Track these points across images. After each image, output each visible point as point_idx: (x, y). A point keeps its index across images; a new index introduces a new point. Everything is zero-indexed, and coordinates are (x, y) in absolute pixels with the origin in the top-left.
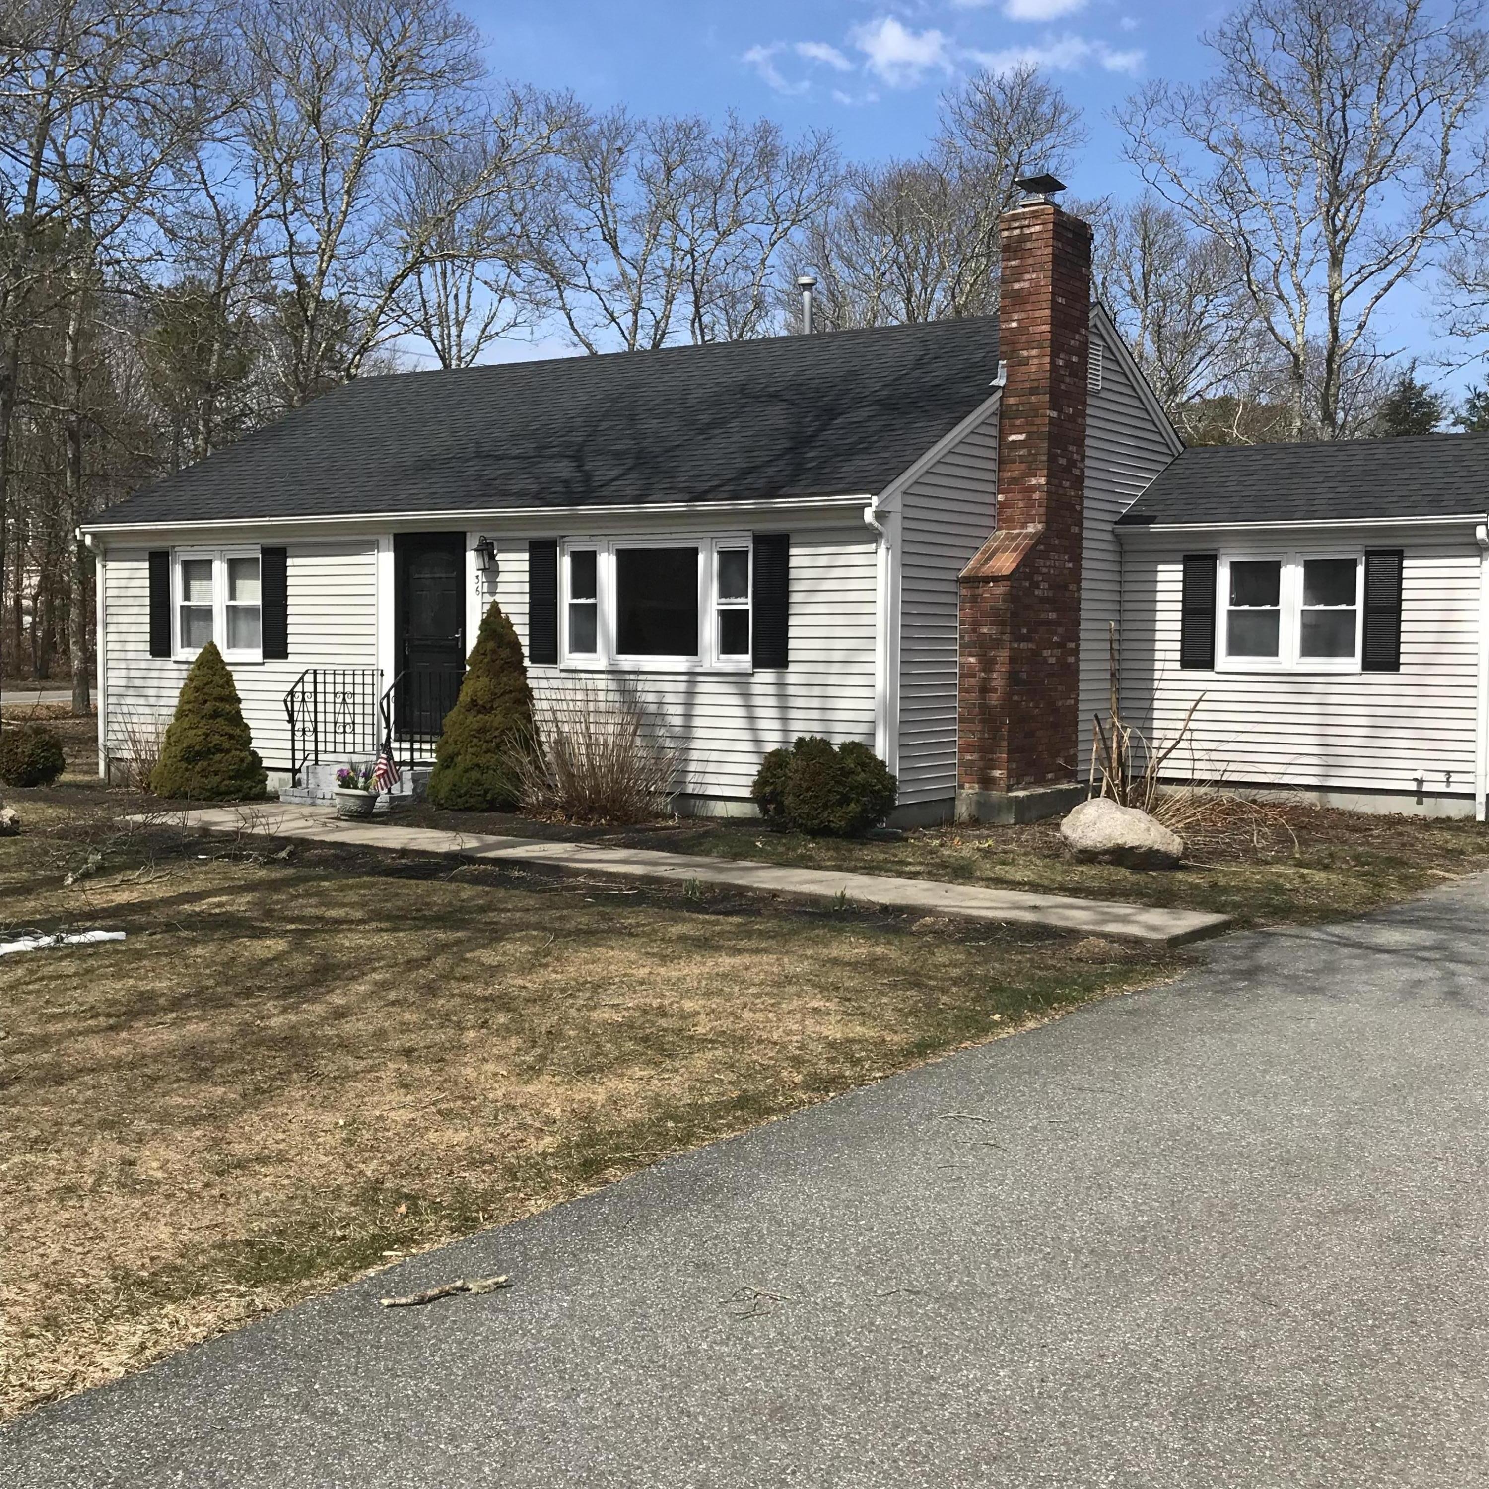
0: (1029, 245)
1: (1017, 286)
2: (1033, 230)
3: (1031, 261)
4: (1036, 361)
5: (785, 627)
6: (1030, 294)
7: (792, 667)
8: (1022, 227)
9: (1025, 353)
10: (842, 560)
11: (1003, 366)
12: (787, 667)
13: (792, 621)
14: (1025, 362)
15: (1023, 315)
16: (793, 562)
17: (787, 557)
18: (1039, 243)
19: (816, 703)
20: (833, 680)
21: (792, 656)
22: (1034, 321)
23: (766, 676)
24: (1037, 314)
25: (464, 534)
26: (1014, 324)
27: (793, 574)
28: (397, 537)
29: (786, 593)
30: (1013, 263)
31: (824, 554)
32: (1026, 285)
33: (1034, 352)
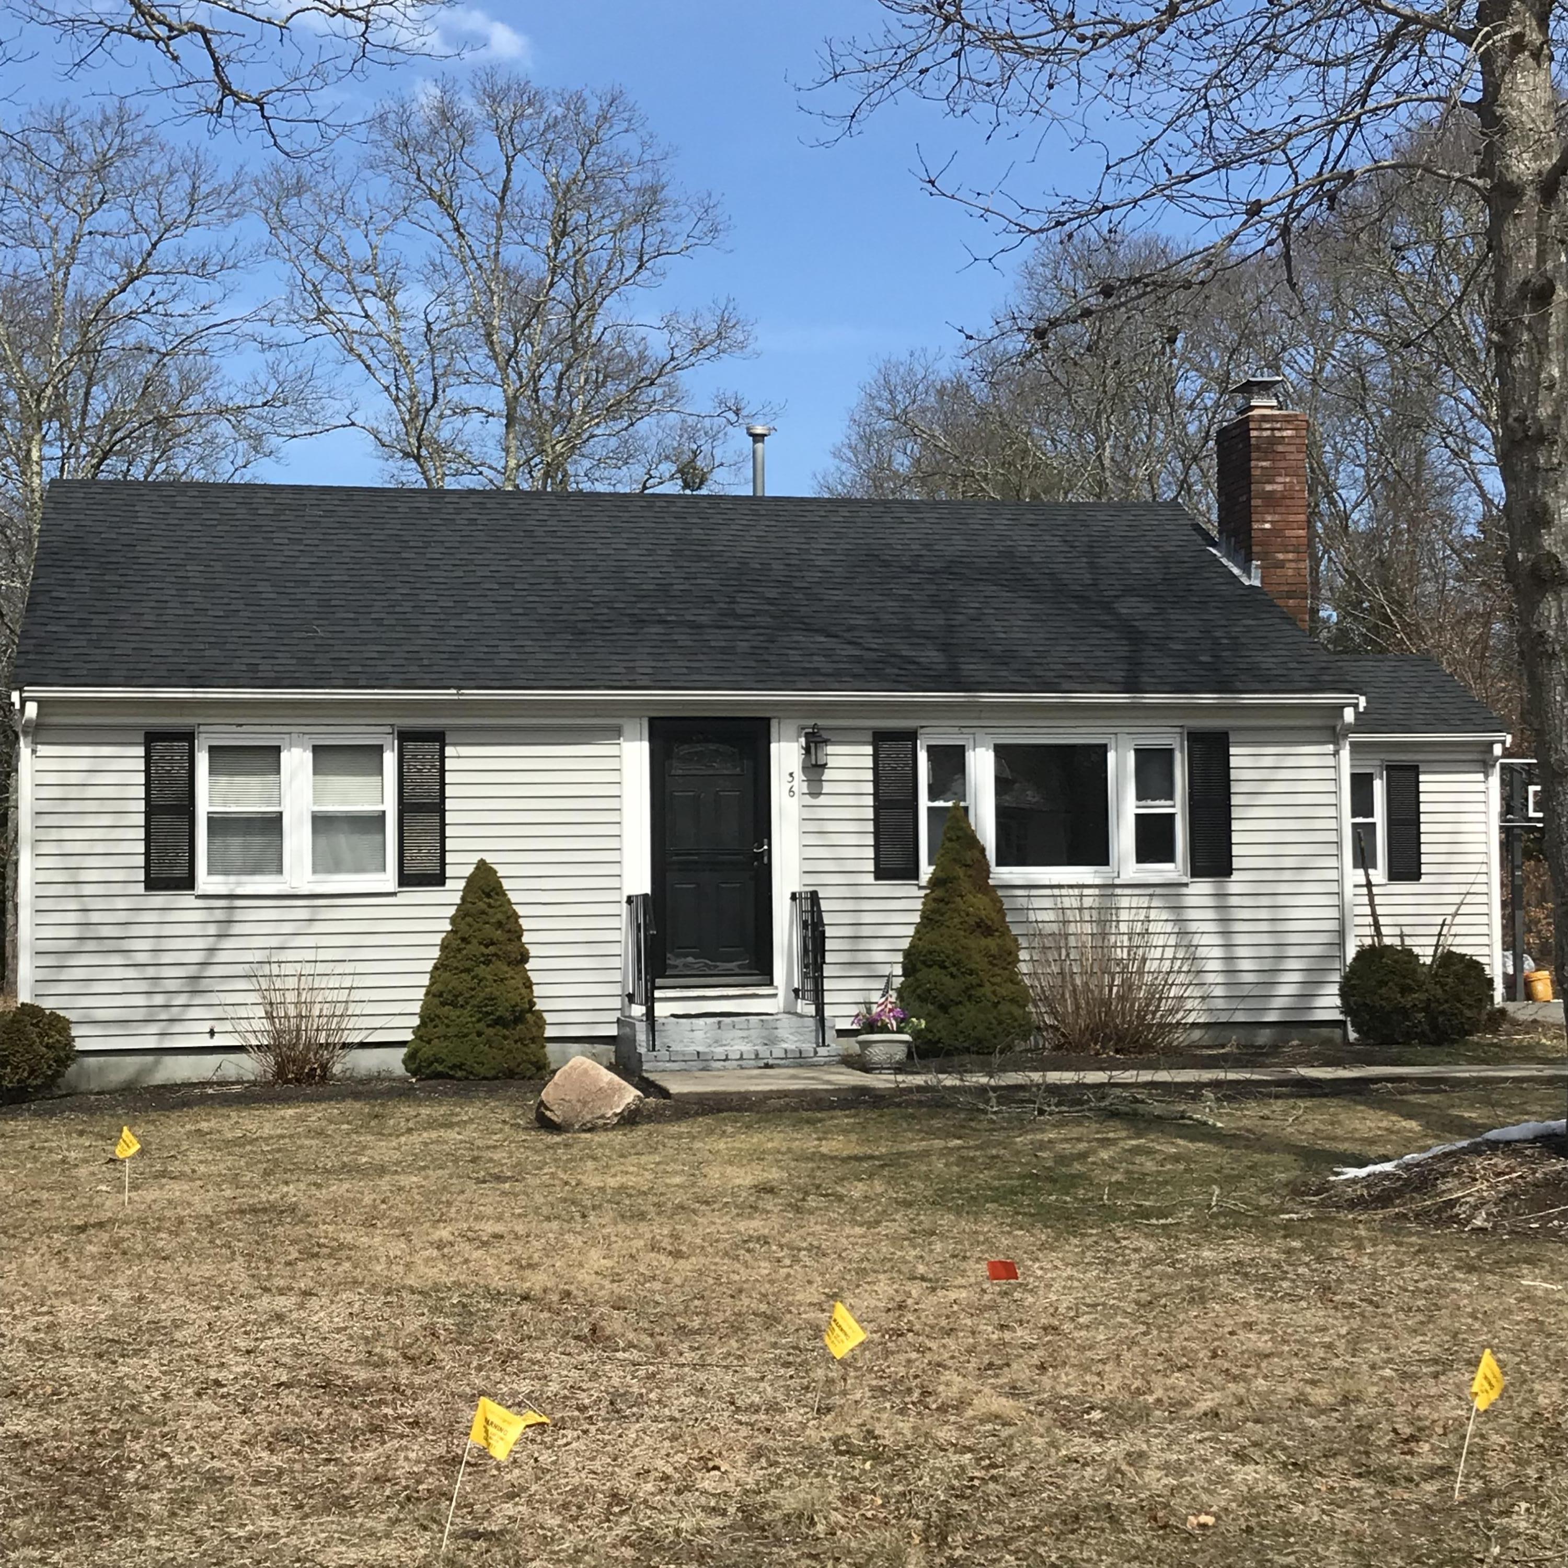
0: (1280, 448)
1: (1269, 488)
2: (1285, 433)
3: (1283, 464)
4: (1293, 565)
5: (1228, 832)
6: (1284, 498)
7: (1235, 876)
8: (1273, 429)
9: (1281, 556)
10: (1291, 762)
11: (1257, 567)
12: (1229, 874)
13: (1235, 825)
14: (1281, 565)
15: (1277, 518)
16: (1234, 762)
17: (1227, 756)
18: (1293, 448)
19: (1264, 914)
20: (1284, 888)
21: (1236, 863)
22: (1289, 525)
23: (1203, 887)
24: (1292, 518)
25: (768, 720)
26: (1267, 526)
27: (1234, 774)
28: (652, 720)
29: (1228, 794)
30: (1264, 464)
31: (1269, 755)
32: (1279, 488)
33: (1291, 556)
